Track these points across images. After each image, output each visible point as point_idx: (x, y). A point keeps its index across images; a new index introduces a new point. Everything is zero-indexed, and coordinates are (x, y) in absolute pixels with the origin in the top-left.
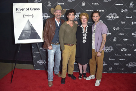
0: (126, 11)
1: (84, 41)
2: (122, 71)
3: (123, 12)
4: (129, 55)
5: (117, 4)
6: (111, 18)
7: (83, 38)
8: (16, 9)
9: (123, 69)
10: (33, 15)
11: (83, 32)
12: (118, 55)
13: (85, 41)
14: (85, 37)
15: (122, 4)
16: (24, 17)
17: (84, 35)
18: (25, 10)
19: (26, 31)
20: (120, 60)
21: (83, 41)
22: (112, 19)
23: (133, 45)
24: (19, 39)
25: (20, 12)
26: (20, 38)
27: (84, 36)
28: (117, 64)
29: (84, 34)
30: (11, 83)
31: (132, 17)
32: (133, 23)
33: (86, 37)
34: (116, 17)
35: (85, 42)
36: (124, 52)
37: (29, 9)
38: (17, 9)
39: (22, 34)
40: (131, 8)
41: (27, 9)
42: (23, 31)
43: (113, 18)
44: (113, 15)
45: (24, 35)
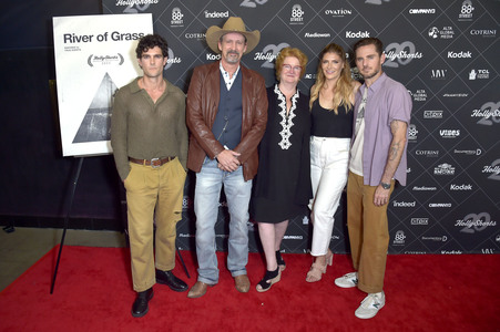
0: (448, 33)
1: (285, 144)
2: (440, 245)
3: (435, 36)
4: (463, 187)
5: (415, 11)
6: (396, 60)
7: (282, 133)
8: (65, 39)
9: (445, 238)
10: (122, 58)
11: (282, 114)
12: (423, 188)
13: (289, 144)
14: (288, 131)
15: (433, 11)
16: (91, 65)
17: (283, 123)
18: (94, 39)
19: (98, 110)
20: (434, 205)
21: (281, 144)
22: (400, 61)
23: (479, 152)
24: (77, 140)
25: (78, 49)
26: (80, 137)
27: (284, 126)
28: (423, 221)
29: (284, 120)
30: (51, 292)
31: (468, 55)
32: (473, 76)
33: (291, 129)
34: (412, 56)
35: (287, 147)
36: (446, 179)
37: (109, 37)
38: (68, 38)
39: (85, 123)
40: (465, 24)
41: (100, 38)
42: (90, 111)
43: (403, 59)
44: (400, 47)
45: (92, 127)
